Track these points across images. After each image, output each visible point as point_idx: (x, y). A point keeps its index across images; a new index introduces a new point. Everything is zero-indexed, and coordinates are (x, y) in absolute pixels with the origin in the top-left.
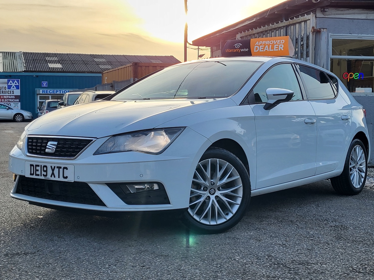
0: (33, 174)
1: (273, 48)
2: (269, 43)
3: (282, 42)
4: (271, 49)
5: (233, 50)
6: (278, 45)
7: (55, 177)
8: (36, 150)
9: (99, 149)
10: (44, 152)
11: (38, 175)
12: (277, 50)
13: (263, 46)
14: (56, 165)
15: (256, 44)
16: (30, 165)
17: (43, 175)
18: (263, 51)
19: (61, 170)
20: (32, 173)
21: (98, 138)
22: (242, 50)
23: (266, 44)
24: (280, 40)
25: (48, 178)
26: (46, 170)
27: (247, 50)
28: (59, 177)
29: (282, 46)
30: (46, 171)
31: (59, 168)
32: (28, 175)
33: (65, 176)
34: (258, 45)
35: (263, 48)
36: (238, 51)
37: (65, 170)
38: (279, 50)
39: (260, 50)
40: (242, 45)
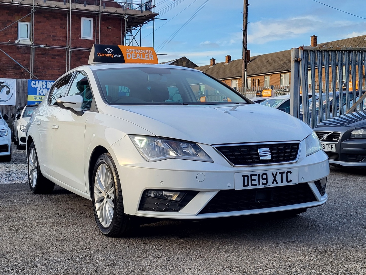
0: (247, 186)
1: (144, 57)
2: (139, 52)
3: (150, 53)
6: (148, 55)
7: (277, 183)
11: (256, 185)
12: (148, 59)
13: (135, 54)
14: (278, 171)
15: (127, 51)
16: (243, 175)
17: (262, 183)
18: (135, 58)
19: (284, 175)
20: (246, 183)
21: (302, 141)
22: (115, 56)
23: (137, 52)
24: (148, 51)
25: (268, 186)
27: (120, 56)
28: (282, 182)
30: (266, 179)
31: (282, 173)
33: (288, 180)
34: (129, 52)
35: (135, 56)
36: (111, 56)
37: (289, 174)
38: (150, 59)
39: (133, 57)
40: (113, 51)
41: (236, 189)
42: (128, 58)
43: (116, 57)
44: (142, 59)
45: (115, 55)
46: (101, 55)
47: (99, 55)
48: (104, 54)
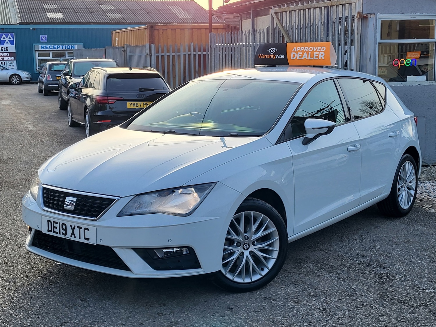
0: (51, 231)
1: (312, 56)
2: (308, 50)
3: (323, 50)
4: (310, 57)
5: (267, 56)
6: (318, 53)
7: (75, 237)
8: (53, 204)
9: (123, 210)
10: (62, 208)
11: (57, 233)
12: (317, 58)
13: (301, 53)
14: (76, 225)
15: (293, 50)
16: (47, 220)
17: (62, 233)
18: (301, 59)
19: (82, 231)
20: (50, 229)
21: (121, 198)
22: (277, 56)
23: (305, 51)
24: (321, 47)
25: (67, 238)
26: (65, 228)
27: (283, 56)
28: (80, 238)
29: (322, 54)
30: (65, 230)
31: (80, 228)
32: (45, 231)
33: (86, 238)
34: (295, 51)
35: (301, 56)
36: (273, 57)
37: (86, 231)
38: (320, 59)
39: (298, 57)
40: (277, 50)
41: (43, 232)
42: (292, 58)
43: (278, 57)
45: (278, 56)
46: (263, 56)
47: (259, 57)
48: (265, 56)
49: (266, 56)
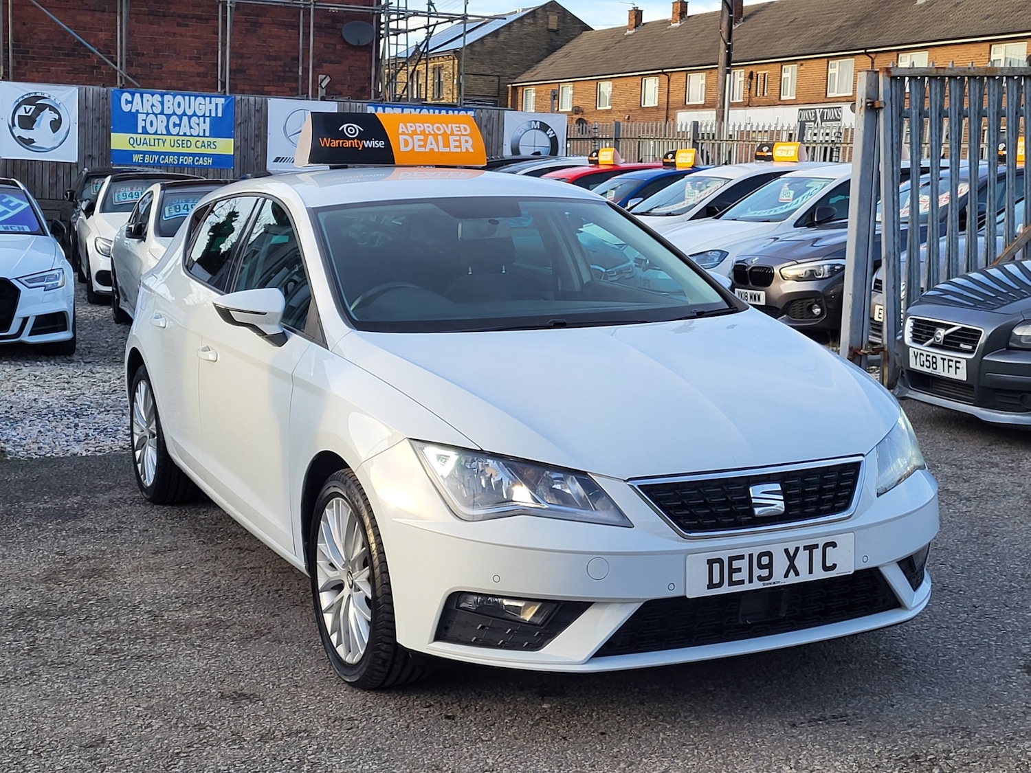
1: (447, 145)
2: (433, 130)
3: (464, 131)
4: (443, 147)
5: (341, 142)
7: (797, 574)
10: (750, 518)
11: (742, 582)
12: (459, 150)
13: (422, 137)
14: (801, 544)
15: (401, 130)
16: (708, 560)
17: (758, 577)
18: (422, 150)
19: (818, 553)
20: (716, 580)
21: (868, 456)
22: (367, 144)
23: (427, 132)
24: (458, 126)
25: (774, 583)
26: (768, 563)
27: (381, 144)
28: (811, 572)
29: (468, 141)
30: (770, 566)
31: (810, 548)
33: (828, 565)
34: (406, 132)
35: (422, 143)
36: (357, 146)
37: (829, 549)
38: (464, 150)
39: (416, 146)
40: (362, 130)
41: (689, 596)
42: (403, 149)
43: (370, 146)
44: (442, 149)
45: (368, 142)
46: (331, 142)
47: (323, 145)
48: (337, 141)
49: (339, 143)
